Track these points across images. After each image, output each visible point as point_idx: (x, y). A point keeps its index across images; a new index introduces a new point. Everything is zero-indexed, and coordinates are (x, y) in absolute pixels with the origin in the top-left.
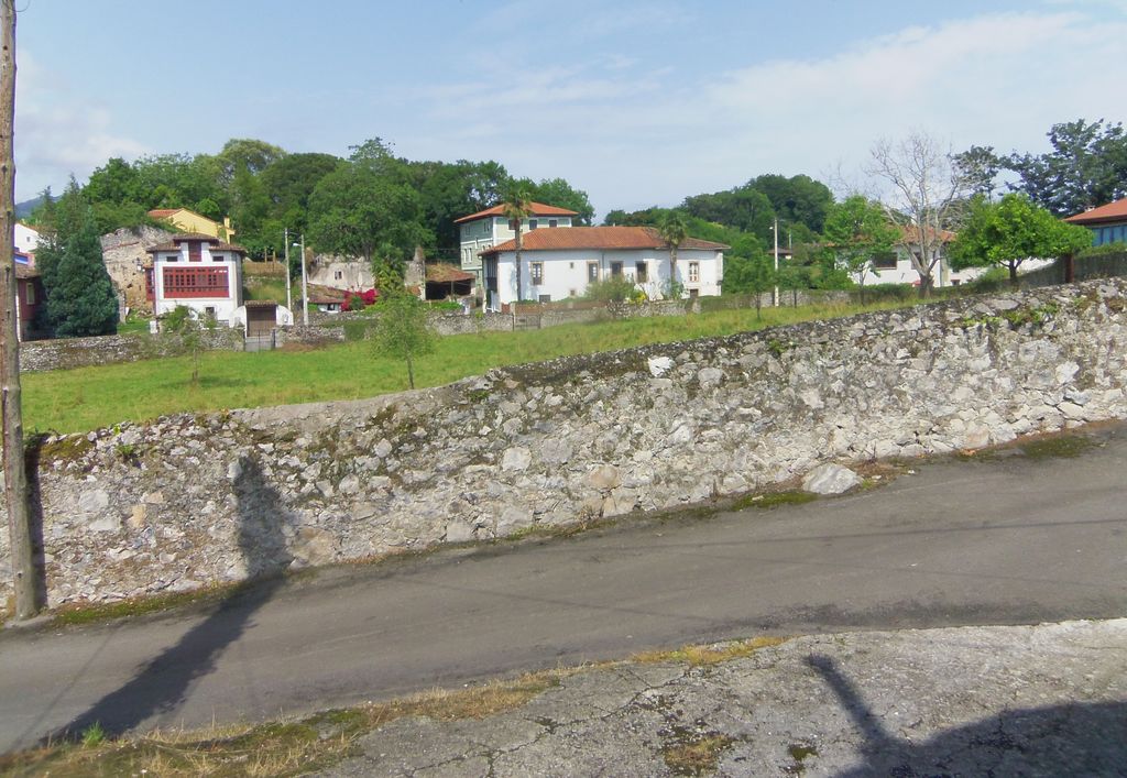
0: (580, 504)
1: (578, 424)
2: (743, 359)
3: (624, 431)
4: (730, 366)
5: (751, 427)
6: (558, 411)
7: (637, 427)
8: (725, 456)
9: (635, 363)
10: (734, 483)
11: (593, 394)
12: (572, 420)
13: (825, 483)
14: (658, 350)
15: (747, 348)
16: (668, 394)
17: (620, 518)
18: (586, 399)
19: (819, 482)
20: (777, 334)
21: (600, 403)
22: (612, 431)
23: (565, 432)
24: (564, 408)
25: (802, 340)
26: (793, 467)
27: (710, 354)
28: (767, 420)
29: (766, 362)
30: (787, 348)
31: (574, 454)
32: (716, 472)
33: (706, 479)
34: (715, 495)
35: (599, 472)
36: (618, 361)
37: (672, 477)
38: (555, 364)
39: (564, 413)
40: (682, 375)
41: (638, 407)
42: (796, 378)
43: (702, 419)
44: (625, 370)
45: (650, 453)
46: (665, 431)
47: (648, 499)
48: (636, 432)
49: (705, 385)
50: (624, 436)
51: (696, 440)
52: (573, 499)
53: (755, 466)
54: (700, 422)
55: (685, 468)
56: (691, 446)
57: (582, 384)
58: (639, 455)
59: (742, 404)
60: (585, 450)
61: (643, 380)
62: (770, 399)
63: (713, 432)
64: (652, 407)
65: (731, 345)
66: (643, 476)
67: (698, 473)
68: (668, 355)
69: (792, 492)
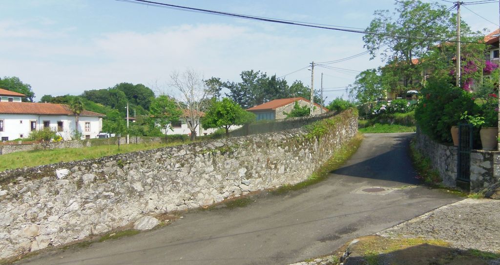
0: (18, 246)
1: (15, 205)
2: (105, 169)
3: (43, 207)
4: (99, 173)
5: (109, 201)
6: (5, 198)
7: (50, 204)
8: (96, 216)
9: (49, 172)
10: (102, 228)
11: (25, 188)
12: (13, 203)
13: (144, 225)
14: (61, 166)
15: (107, 164)
16: (67, 187)
17: (41, 251)
18: (21, 191)
19: (142, 224)
20: (122, 157)
21: (29, 193)
22: (36, 207)
23: (8, 209)
24: (8, 197)
25: (133, 160)
26: (130, 218)
27: (89, 167)
28: (117, 197)
29: (116, 171)
30: (126, 164)
31: (14, 220)
32: (92, 224)
33: (87, 227)
34: (92, 235)
35: (29, 229)
36: (39, 172)
37: (69, 228)
38: (3, 173)
39: (8, 199)
40: (74, 178)
41: (50, 194)
42: (130, 177)
43: (85, 198)
44: (43, 176)
45: (57, 217)
46: (65, 205)
47: (56, 240)
48: (50, 207)
49: (86, 182)
50: (43, 209)
51: (82, 209)
52: (14, 244)
53: (112, 219)
54: (84, 200)
55: (76, 223)
56: (79, 212)
57: (19, 183)
58: (51, 218)
59: (104, 190)
60: (21, 218)
61: (53, 181)
62: (118, 188)
63: (90, 204)
64: (58, 194)
65: (99, 162)
66: (53, 228)
67: (83, 225)
68: (67, 168)
69: (129, 230)
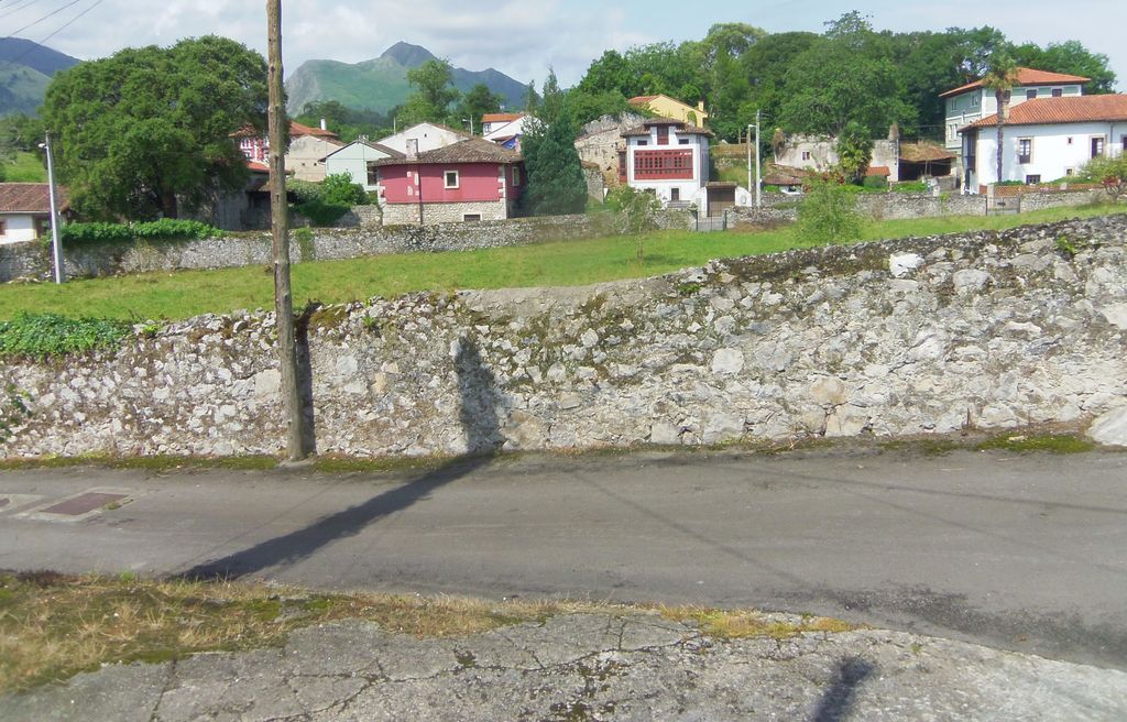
0: (797, 418)
1: (798, 327)
2: (1017, 260)
3: (854, 339)
4: (999, 268)
5: (1025, 346)
6: (776, 311)
7: (870, 337)
8: (987, 381)
9: (874, 258)
10: (997, 415)
11: (817, 294)
12: (792, 323)
13: (1114, 430)
14: (905, 245)
15: (1027, 246)
16: (912, 299)
17: (842, 440)
18: (810, 299)
19: (1111, 427)
20: (1074, 228)
21: (826, 305)
22: (839, 339)
23: (783, 336)
24: (783, 308)
25: (1110, 237)
26: (1087, 403)
27: (973, 252)
28: (1048, 339)
29: (1050, 266)
30: (1085, 247)
31: (792, 361)
32: (973, 399)
33: (959, 406)
34: (969, 427)
35: (822, 384)
36: (853, 257)
37: (913, 399)
38: (781, 257)
39: (783, 313)
40: (933, 277)
41: (872, 311)
42: (1096, 287)
43: (956, 332)
44: (859, 268)
45: (886, 369)
46: (906, 342)
47: (881, 422)
48: (870, 342)
49: (962, 291)
50: (854, 345)
51: (948, 357)
52: (790, 412)
53: (1030, 396)
54: (953, 336)
55: (931, 390)
56: (940, 364)
57: (806, 281)
58: (871, 369)
59: (1013, 316)
60: (806, 358)
61: (880, 280)
62: (1054, 313)
63: (971, 349)
64: (890, 313)
65: (1006, 241)
66: (877, 394)
67: (948, 398)
68: (918, 251)
69: (1069, 437)
